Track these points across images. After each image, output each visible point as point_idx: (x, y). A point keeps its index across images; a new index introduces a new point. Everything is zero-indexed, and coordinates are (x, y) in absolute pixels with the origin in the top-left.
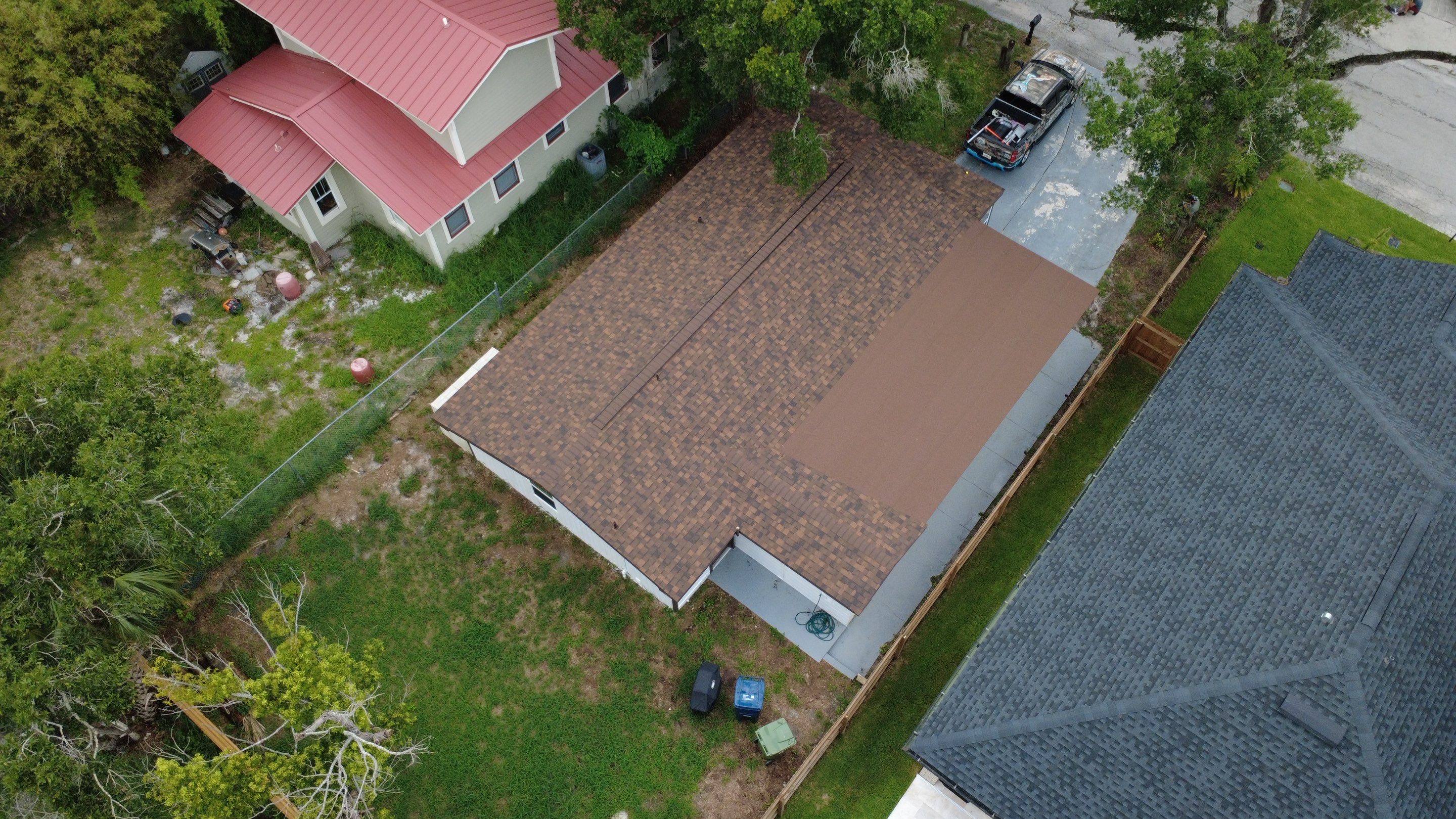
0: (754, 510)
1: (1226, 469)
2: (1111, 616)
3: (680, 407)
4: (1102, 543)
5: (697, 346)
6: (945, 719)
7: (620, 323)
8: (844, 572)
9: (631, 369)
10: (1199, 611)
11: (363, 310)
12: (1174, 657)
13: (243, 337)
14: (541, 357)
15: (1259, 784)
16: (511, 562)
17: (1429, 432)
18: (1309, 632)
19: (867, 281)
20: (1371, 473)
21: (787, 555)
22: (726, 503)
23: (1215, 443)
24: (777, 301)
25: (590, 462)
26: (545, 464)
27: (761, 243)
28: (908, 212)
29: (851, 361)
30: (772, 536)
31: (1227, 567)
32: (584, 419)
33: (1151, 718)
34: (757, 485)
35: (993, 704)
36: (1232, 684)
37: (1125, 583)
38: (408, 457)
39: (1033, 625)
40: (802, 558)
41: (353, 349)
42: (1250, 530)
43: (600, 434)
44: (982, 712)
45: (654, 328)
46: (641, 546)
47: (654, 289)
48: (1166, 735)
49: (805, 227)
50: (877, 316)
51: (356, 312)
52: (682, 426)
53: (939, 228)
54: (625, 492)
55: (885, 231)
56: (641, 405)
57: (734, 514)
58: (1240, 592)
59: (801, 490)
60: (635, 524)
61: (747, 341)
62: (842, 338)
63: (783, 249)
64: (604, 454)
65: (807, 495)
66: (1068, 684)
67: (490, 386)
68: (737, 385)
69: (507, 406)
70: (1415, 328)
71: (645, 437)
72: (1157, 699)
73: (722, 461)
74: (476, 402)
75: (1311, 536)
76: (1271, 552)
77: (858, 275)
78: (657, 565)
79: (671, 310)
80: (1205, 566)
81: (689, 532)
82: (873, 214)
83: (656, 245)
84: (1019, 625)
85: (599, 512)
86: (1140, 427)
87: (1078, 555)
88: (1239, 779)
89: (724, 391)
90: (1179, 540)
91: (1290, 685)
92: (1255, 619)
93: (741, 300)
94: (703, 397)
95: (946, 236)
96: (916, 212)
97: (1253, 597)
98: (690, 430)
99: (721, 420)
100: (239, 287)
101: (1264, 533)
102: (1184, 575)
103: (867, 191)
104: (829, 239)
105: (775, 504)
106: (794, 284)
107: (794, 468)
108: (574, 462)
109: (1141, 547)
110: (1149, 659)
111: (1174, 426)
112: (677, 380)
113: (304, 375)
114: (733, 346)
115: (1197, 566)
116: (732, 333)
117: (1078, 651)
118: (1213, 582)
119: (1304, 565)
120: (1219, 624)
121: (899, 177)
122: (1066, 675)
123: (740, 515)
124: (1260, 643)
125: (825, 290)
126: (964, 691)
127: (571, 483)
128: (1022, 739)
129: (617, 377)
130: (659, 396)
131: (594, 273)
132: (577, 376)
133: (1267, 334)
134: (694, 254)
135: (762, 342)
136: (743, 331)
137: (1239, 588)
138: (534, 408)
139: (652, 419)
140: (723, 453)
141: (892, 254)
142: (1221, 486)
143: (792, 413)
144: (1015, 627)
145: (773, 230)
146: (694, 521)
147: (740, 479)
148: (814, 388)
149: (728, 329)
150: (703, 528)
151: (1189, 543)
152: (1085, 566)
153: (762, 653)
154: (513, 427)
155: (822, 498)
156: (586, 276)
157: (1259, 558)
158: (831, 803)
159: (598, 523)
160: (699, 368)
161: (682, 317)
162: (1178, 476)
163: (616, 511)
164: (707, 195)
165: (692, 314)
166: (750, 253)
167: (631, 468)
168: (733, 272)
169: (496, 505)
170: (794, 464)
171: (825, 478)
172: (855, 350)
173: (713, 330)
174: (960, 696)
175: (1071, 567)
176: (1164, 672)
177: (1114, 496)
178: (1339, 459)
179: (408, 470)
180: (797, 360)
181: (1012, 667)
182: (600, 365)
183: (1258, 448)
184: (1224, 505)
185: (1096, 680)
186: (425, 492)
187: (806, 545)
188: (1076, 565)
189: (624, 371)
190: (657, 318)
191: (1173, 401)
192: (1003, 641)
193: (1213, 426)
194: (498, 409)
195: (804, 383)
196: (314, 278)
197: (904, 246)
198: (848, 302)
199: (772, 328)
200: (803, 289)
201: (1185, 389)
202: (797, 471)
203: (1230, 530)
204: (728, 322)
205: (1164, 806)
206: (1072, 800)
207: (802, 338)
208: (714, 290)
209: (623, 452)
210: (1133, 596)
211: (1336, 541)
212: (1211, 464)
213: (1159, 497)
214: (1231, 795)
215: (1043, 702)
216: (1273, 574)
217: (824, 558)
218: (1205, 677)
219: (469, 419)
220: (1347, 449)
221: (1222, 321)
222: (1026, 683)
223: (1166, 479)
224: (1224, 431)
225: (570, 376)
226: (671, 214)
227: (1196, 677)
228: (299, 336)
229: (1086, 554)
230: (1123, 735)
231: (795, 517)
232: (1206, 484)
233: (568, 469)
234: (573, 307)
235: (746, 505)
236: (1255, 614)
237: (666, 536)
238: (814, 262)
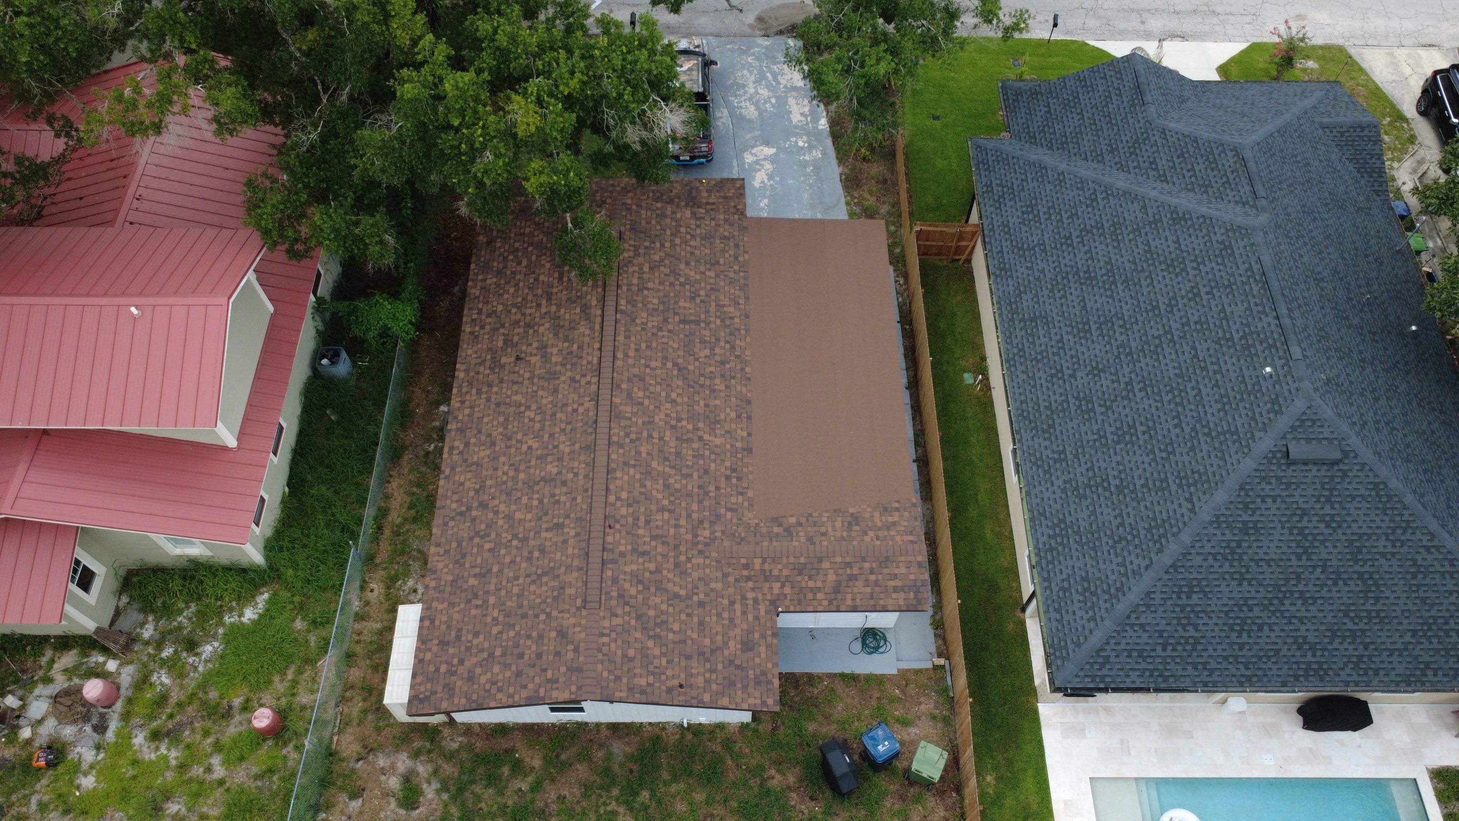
0: (778, 585)
1: (1099, 306)
2: (1116, 473)
3: (648, 539)
4: (1057, 421)
5: (619, 474)
6: (1063, 643)
7: (525, 500)
8: (891, 583)
9: (578, 535)
10: (1176, 426)
11: (206, 661)
12: (1189, 473)
13: (88, 782)
14: (472, 581)
15: (1310, 525)
16: (571, 792)
17: (1206, 192)
18: (1264, 390)
19: (708, 324)
20: (1202, 245)
21: (835, 602)
22: (750, 595)
23: (1073, 290)
24: (652, 389)
25: (613, 645)
26: (574, 678)
27: (597, 345)
28: (693, 243)
29: (749, 402)
30: (810, 596)
31: (1166, 379)
32: (573, 610)
33: (1211, 530)
34: (764, 561)
35: (1089, 604)
36: (1248, 465)
37: (1103, 441)
38: (383, 771)
39: (1063, 521)
40: (849, 596)
41: (230, 707)
42: (1157, 342)
43: (602, 614)
44: (1086, 617)
45: (564, 483)
46: (714, 687)
47: (530, 448)
48: (1229, 536)
49: (623, 308)
50: (738, 349)
51: (201, 669)
52: (664, 556)
53: (726, 242)
54: (664, 650)
55: (687, 271)
56: (615, 561)
57: (764, 600)
58: (1192, 394)
59: (803, 540)
60: (694, 671)
61: (656, 441)
62: (727, 387)
63: (621, 338)
64: (620, 629)
65: (810, 540)
66: (1131, 548)
67: (444, 644)
68: (678, 486)
69: (482, 651)
70: (1131, 121)
71: (640, 587)
72: (1205, 514)
73: (718, 561)
74: (443, 668)
75: (1203, 319)
76: (1187, 349)
77: (697, 323)
78: (739, 693)
79: (566, 458)
80: (1149, 390)
81: (743, 643)
82: (667, 262)
83: (493, 406)
84: (1053, 527)
85: (657, 685)
86: (1005, 313)
87: (1047, 443)
88: (1295, 532)
89: (672, 499)
90: (1113, 382)
91: (1283, 438)
92: (1219, 406)
93: (622, 408)
94: (659, 517)
95: (736, 246)
96: (698, 239)
97: (1204, 391)
98: (671, 554)
99: (690, 527)
100: (34, 733)
101: (1169, 336)
102: (1141, 406)
103: (647, 244)
104: (650, 306)
105: (791, 567)
106: (653, 364)
107: (780, 525)
108: (600, 656)
109: (1090, 406)
110: (1174, 487)
111: (1030, 296)
112: (626, 517)
113: (197, 771)
114: (648, 454)
115: (1143, 394)
116: (638, 443)
117: (1116, 517)
118: (1167, 398)
119: (1217, 342)
120: (1198, 426)
121: (663, 216)
122: (1124, 543)
123: (769, 597)
124: (1239, 422)
125: (681, 353)
126: (1058, 610)
127: (612, 677)
128: (1133, 616)
129: (570, 551)
130: (623, 541)
131: (453, 469)
132: (528, 576)
133: (1035, 184)
134: (540, 393)
135: (668, 433)
136: (645, 434)
137: (1189, 390)
138: (512, 634)
139: (634, 567)
140: (714, 554)
141: (708, 287)
142: (1106, 322)
143: (739, 479)
144: (1051, 532)
145: (597, 327)
146: (738, 631)
147: (746, 567)
148: (739, 445)
149: (632, 441)
150: (750, 632)
151: (1123, 381)
152: (1061, 448)
153: (849, 701)
154: (507, 666)
155: (824, 534)
156: (447, 477)
157: (1182, 358)
158: (997, 779)
159: (664, 694)
160: (636, 493)
161: (582, 458)
162: (1068, 333)
163: (669, 673)
164: (502, 330)
165: (591, 448)
166: (595, 361)
167: (651, 624)
168: (594, 388)
169: (510, 751)
170: (776, 521)
171: (810, 515)
172: (744, 390)
173: (621, 451)
174: (1058, 617)
175: (1051, 456)
176: (1192, 489)
177: (1034, 378)
178: (1172, 249)
179: (394, 783)
180: (707, 429)
181: (1077, 565)
182: (542, 551)
183: (1107, 274)
184: (1121, 334)
185: (1149, 530)
186: (430, 791)
187: (844, 584)
188: (1053, 452)
189: (571, 542)
190: (560, 473)
191: (1011, 276)
192: (1051, 549)
193: (1059, 278)
194: (474, 660)
195: (728, 446)
196: (121, 665)
197: (712, 274)
198: (707, 352)
199: (667, 415)
200: (664, 364)
201: (1012, 262)
202: (785, 525)
203: (1143, 350)
204: (627, 435)
205: (1261, 589)
206: (1198, 635)
207: (696, 407)
208: (591, 414)
209: (633, 615)
210: (1118, 447)
211: (1223, 310)
212: (1084, 307)
213: (1068, 357)
214: (1298, 547)
215: (1126, 575)
216: (1202, 364)
217: (867, 583)
218: (1224, 473)
219: (453, 689)
220: (1170, 238)
221: (992, 191)
222: (1099, 570)
223: (1061, 340)
224: (1070, 277)
225: (521, 580)
226: (482, 369)
227: (1218, 477)
228: (155, 736)
229: (1053, 438)
230: (1201, 558)
231: (816, 566)
232: (1094, 327)
233: (600, 667)
234: (461, 514)
235: (767, 585)
236: (1216, 401)
237: (727, 662)
238: (653, 334)
